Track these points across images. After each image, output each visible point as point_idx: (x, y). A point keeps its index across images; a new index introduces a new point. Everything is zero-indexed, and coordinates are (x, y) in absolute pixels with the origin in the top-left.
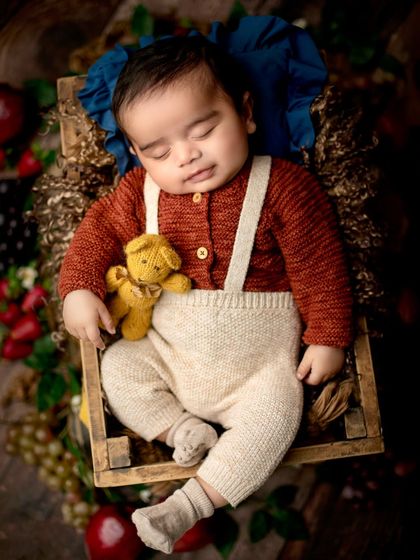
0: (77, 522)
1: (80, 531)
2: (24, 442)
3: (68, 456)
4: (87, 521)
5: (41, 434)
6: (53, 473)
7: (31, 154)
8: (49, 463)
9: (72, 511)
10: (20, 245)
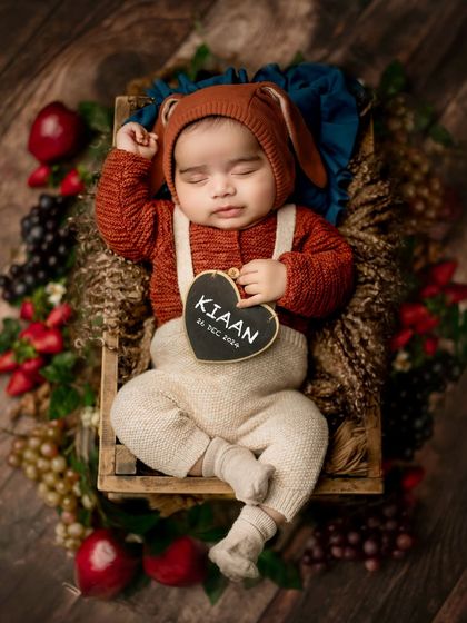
0: (69, 543)
1: (70, 555)
2: (28, 455)
3: (70, 474)
4: (79, 543)
5: (46, 449)
6: (52, 489)
7: (76, 173)
8: (50, 478)
9: (66, 531)
10: (52, 261)
